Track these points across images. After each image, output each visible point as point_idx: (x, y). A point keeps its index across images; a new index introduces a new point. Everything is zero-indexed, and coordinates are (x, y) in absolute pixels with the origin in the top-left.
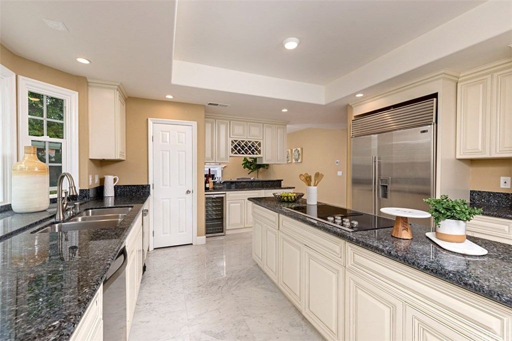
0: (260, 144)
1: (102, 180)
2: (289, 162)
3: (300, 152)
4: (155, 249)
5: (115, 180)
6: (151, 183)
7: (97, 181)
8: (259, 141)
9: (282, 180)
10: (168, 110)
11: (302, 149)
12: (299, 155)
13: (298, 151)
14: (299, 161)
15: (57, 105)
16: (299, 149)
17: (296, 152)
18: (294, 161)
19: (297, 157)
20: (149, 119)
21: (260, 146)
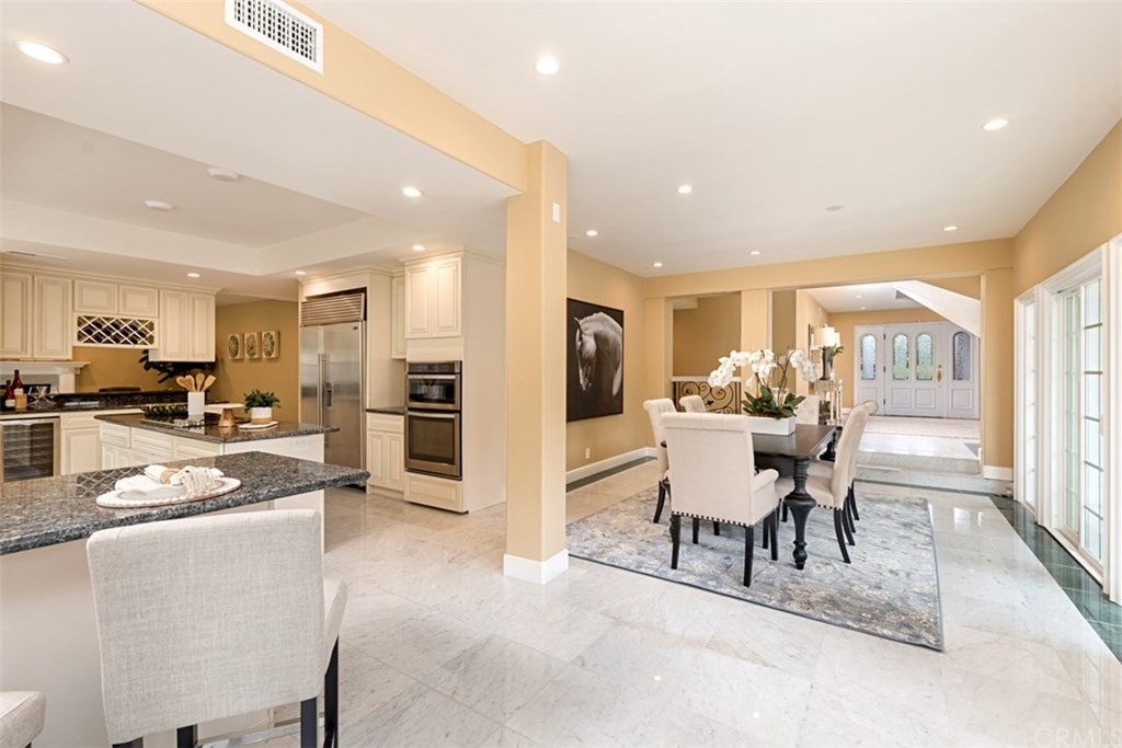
0: (151, 326)
2: (256, 356)
3: (275, 339)
8: (150, 319)
11: (279, 334)
12: (273, 344)
13: (271, 338)
14: (273, 356)
16: (273, 333)
17: (268, 339)
18: (264, 356)
19: (269, 349)
21: (152, 329)
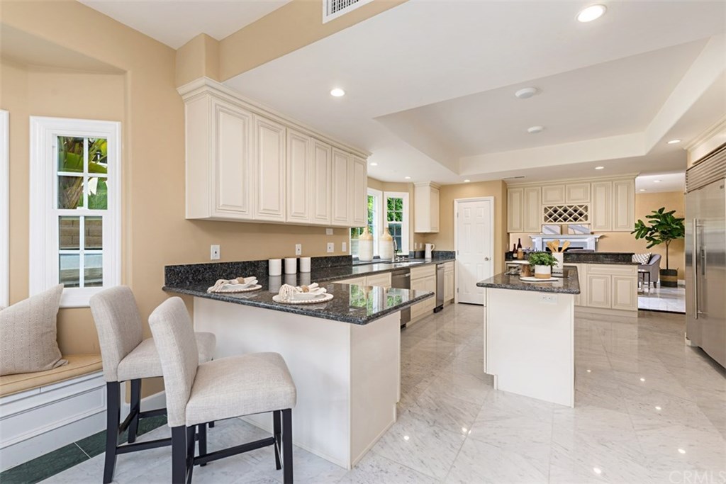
0: (586, 208)
1: (424, 247)
4: (460, 303)
5: (432, 246)
6: (456, 250)
7: (421, 247)
8: (586, 204)
9: (634, 254)
10: (471, 190)
15: (400, 201)
20: (455, 200)
21: (587, 211)
